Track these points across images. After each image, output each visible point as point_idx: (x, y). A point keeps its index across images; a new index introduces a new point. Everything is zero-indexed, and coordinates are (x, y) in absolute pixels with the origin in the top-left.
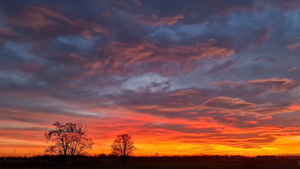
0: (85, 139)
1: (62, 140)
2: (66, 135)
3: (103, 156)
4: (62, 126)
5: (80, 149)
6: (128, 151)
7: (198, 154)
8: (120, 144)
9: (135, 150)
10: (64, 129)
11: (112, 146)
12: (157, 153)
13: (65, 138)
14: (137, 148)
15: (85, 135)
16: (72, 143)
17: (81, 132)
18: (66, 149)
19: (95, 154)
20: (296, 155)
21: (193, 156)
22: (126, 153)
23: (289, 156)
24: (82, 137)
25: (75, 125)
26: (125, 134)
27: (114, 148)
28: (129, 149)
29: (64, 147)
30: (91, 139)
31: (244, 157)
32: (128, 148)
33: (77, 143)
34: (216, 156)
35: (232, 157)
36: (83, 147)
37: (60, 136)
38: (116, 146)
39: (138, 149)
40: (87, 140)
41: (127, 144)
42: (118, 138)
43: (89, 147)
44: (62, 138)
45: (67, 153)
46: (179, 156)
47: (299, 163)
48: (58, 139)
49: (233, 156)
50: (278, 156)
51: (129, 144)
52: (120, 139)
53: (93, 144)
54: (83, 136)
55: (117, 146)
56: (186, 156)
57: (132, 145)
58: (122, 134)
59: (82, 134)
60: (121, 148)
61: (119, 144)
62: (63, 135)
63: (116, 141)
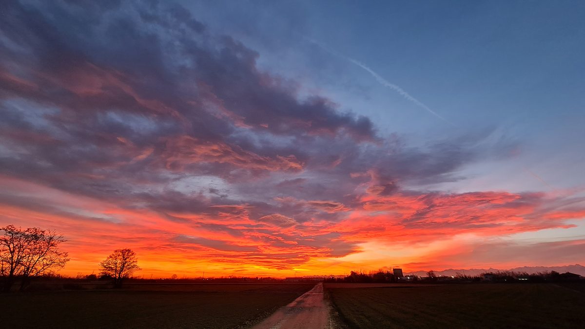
0: (56, 252)
1: (12, 252)
2: (22, 246)
4: (19, 232)
5: (43, 268)
6: (126, 272)
7: (226, 277)
10: (21, 236)
11: (103, 264)
12: (175, 275)
13: (18, 250)
15: (58, 247)
16: (30, 258)
17: (52, 242)
18: (15, 267)
21: (219, 279)
22: (123, 273)
24: (52, 250)
25: (43, 232)
26: (128, 249)
27: (106, 267)
28: (129, 268)
29: (12, 264)
30: (67, 253)
33: (39, 258)
37: (9, 246)
38: (110, 264)
39: (142, 269)
40: (59, 254)
41: (126, 262)
42: (115, 254)
43: (59, 265)
44: (12, 249)
45: (16, 272)
48: (5, 252)
49: (263, 278)
50: (306, 278)
51: (129, 262)
52: (118, 255)
53: (68, 260)
54: (52, 249)
56: (212, 279)
57: (134, 263)
58: (122, 249)
59: (52, 245)
60: (116, 266)
61: (115, 262)
62: (17, 245)
63: (111, 257)
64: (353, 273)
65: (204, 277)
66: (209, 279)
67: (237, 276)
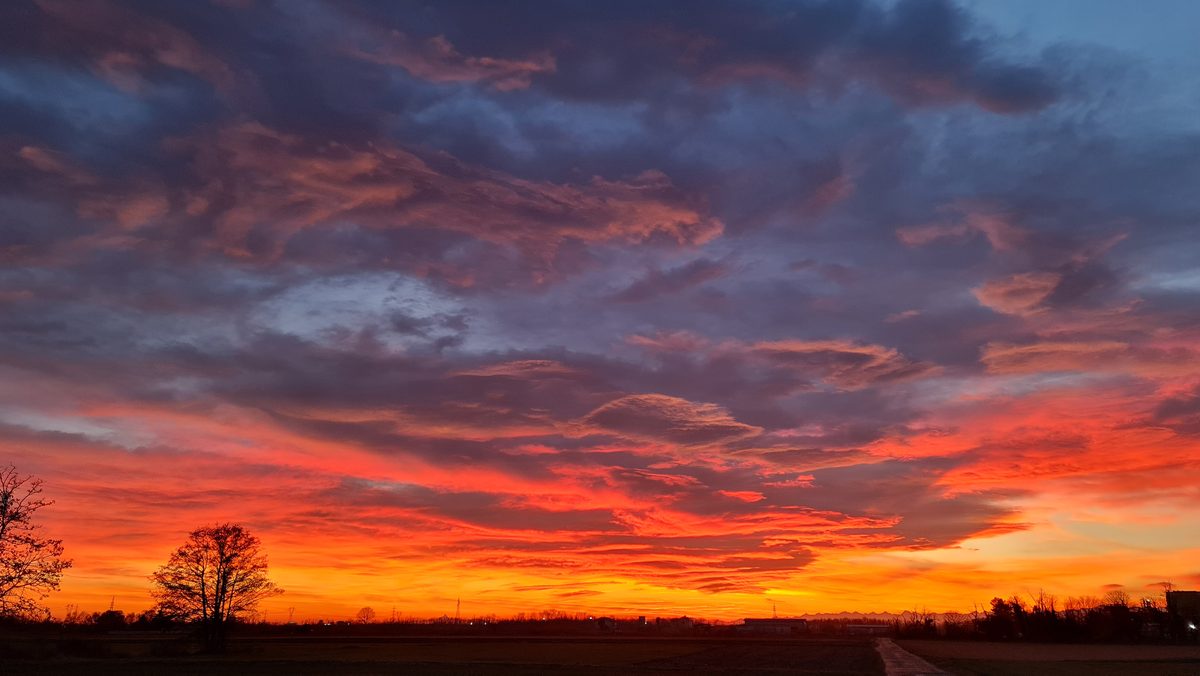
0: (27, 540)
3: (111, 621)
6: (234, 599)
7: (534, 614)
8: (201, 568)
9: (270, 595)
11: (160, 577)
12: (367, 610)
14: (279, 586)
15: (31, 523)
17: (13, 508)
19: (75, 613)
20: (872, 618)
21: (513, 621)
22: (227, 606)
23: (849, 622)
24: (15, 532)
26: (230, 526)
27: (170, 587)
28: (243, 590)
30: (59, 542)
31: (703, 624)
32: (236, 588)
34: (603, 620)
35: (660, 623)
36: (11, 579)
38: (183, 578)
39: (282, 591)
40: (38, 546)
41: (233, 569)
42: (193, 543)
43: (45, 580)
46: (456, 619)
47: (877, 645)
49: (663, 620)
50: (814, 621)
51: (241, 568)
52: (204, 547)
53: (67, 565)
54: (15, 528)
55: (185, 575)
56: (488, 622)
57: (259, 573)
58: (213, 527)
59: (15, 517)
60: (204, 584)
61: (197, 569)
63: (183, 554)
64: (999, 605)
65: (462, 616)
66: (479, 622)
67: (572, 613)
